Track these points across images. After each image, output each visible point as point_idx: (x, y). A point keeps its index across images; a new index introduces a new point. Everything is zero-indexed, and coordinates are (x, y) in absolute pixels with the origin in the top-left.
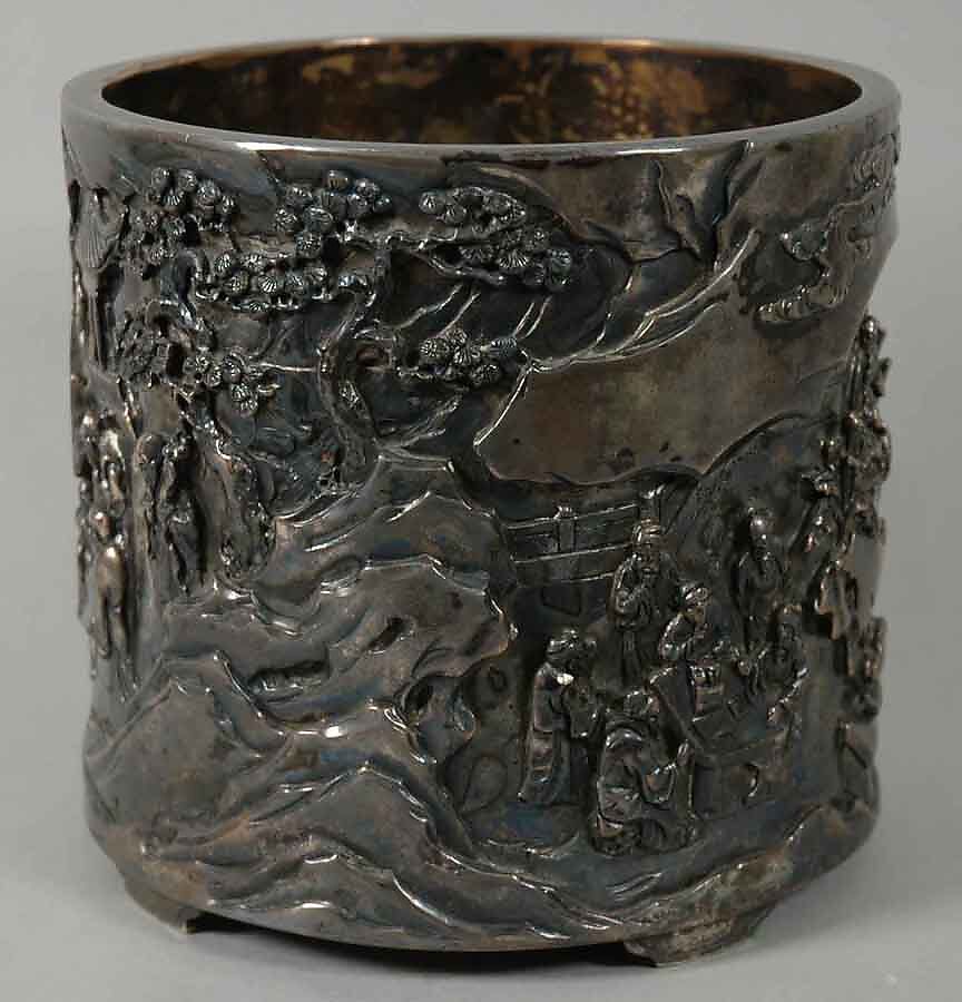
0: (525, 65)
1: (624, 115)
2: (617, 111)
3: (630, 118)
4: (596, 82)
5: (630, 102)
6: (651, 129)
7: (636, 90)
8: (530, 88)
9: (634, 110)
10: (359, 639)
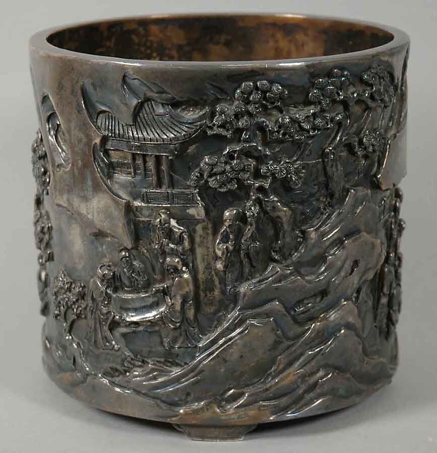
0: (105, 34)
1: (146, 50)
2: (143, 49)
3: (149, 51)
4: (134, 37)
5: (148, 44)
6: (158, 55)
7: (151, 38)
8: (108, 44)
9: (150, 48)
10: (343, 274)
